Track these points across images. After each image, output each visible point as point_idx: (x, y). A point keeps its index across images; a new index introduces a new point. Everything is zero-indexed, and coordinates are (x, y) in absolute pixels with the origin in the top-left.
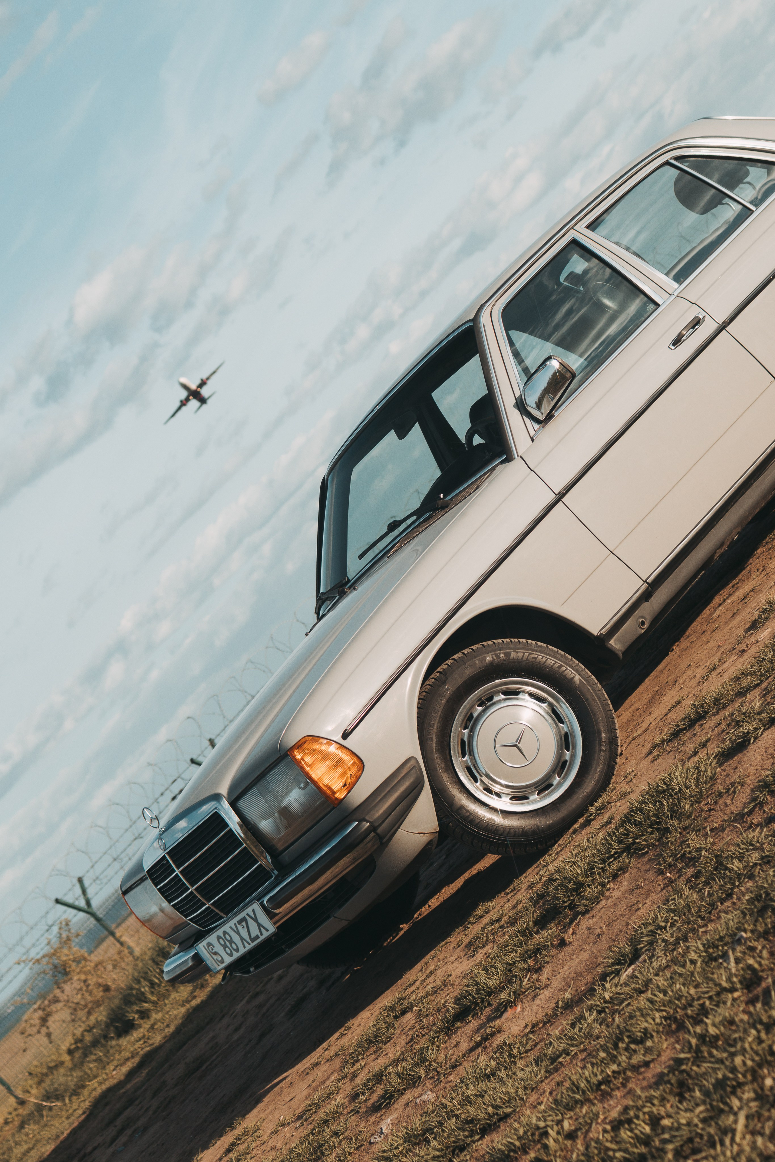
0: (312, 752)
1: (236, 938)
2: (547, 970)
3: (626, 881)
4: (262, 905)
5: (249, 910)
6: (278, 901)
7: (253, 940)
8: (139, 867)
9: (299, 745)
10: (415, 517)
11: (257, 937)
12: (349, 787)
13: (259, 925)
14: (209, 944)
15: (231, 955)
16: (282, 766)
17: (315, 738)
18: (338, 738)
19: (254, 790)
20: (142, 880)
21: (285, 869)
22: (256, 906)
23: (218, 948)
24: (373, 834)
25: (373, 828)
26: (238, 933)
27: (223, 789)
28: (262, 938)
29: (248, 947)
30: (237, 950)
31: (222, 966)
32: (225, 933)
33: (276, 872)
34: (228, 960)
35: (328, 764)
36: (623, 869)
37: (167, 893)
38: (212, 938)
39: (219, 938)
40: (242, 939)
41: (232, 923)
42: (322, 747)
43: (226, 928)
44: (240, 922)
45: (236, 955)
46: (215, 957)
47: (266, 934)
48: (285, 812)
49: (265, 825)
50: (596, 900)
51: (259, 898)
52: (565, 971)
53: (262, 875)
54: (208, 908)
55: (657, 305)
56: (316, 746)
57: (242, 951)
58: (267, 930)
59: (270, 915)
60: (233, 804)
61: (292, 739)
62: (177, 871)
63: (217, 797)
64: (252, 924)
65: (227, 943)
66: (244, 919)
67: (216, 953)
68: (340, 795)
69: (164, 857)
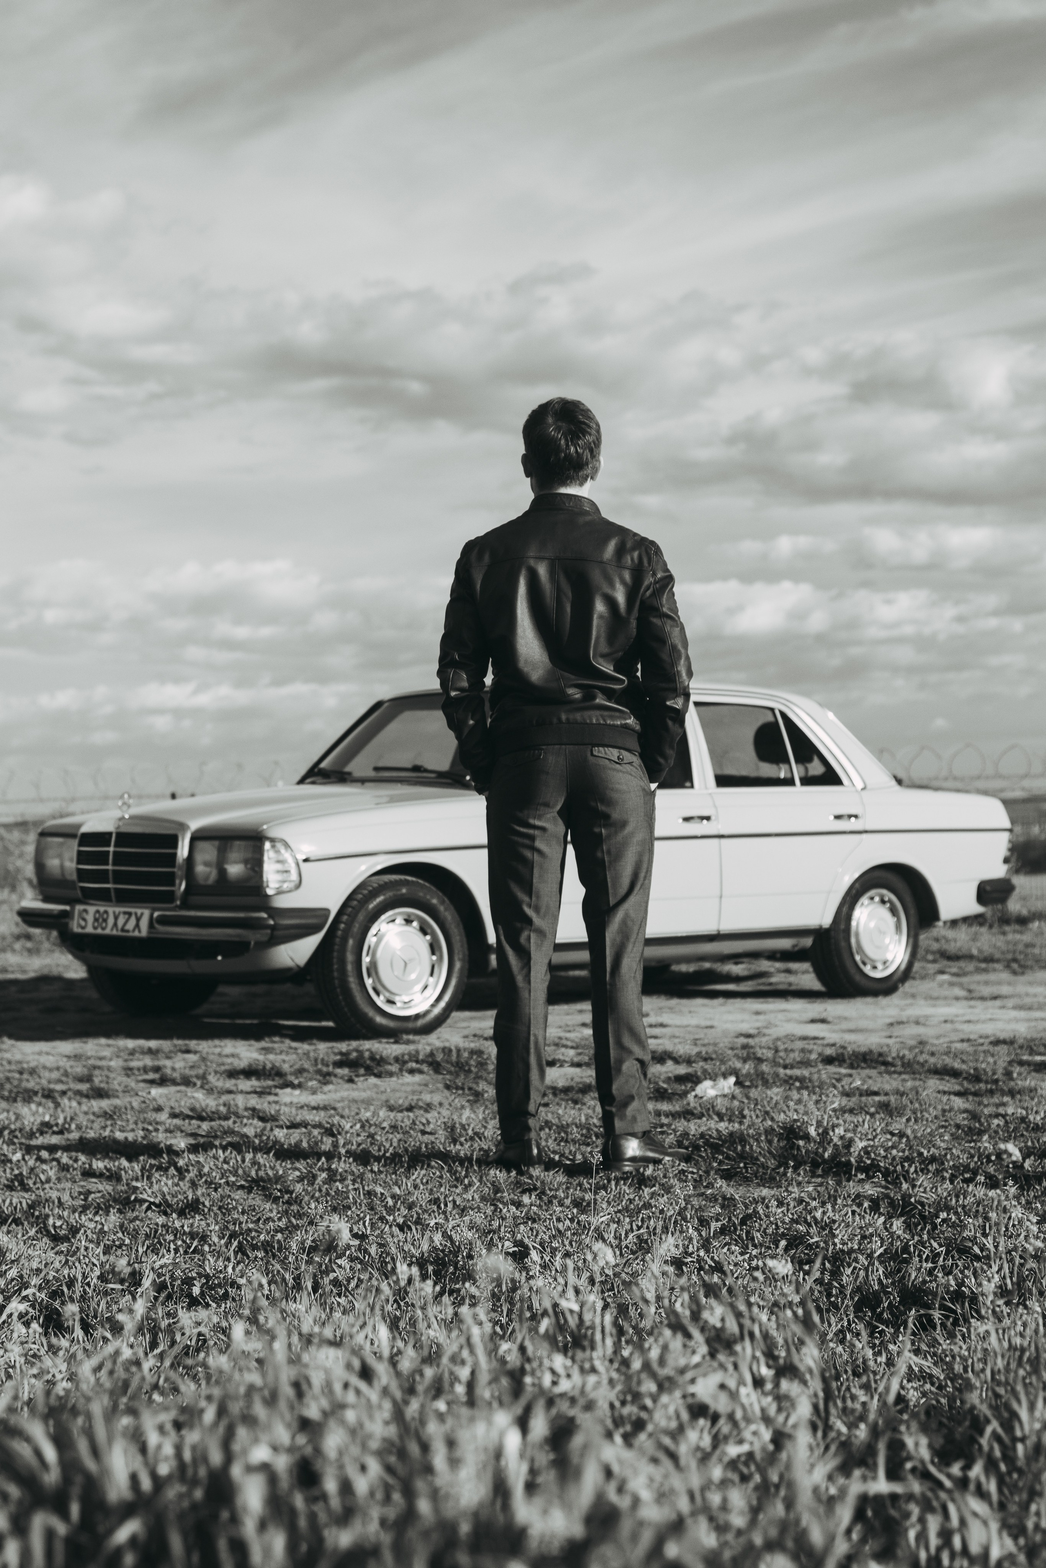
0: (278, 852)
1: (111, 921)
2: (330, 1087)
3: (417, 1078)
4: (151, 916)
5: (139, 911)
6: (163, 921)
7: (123, 930)
8: (79, 826)
9: (272, 840)
10: (433, 775)
11: (128, 931)
12: (280, 892)
13: (137, 926)
14: (86, 911)
15: (95, 928)
16: (251, 843)
17: (287, 845)
18: (301, 857)
19: (216, 843)
20: (73, 836)
21: (185, 905)
22: (147, 913)
23: (90, 918)
24: (269, 931)
25: (273, 928)
26: (116, 918)
27: (195, 825)
28: (131, 934)
29: (115, 932)
30: (103, 929)
31: (80, 930)
32: (106, 912)
33: (178, 903)
34: (89, 930)
35: (279, 867)
36: (421, 1072)
37: (82, 858)
38: (92, 909)
39: (98, 912)
40: (115, 924)
41: (117, 910)
42: (286, 855)
43: (111, 910)
44: (125, 913)
45: (99, 931)
46: (83, 923)
47: (136, 934)
48: (222, 872)
49: (200, 869)
50: (391, 1074)
51: (154, 910)
52: (345, 1094)
53: (168, 897)
54: (109, 889)
55: (692, 787)
56: (283, 851)
57: (108, 931)
58: (140, 931)
59: (151, 925)
60: (193, 840)
61: (272, 834)
62: (111, 849)
63: (183, 827)
64: (132, 922)
65: (101, 919)
66: (130, 914)
67: (84, 920)
68: (270, 892)
69: (110, 834)
